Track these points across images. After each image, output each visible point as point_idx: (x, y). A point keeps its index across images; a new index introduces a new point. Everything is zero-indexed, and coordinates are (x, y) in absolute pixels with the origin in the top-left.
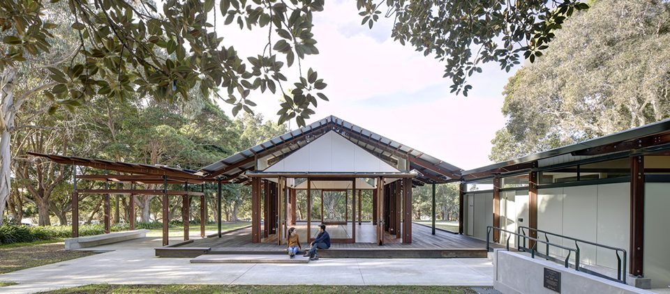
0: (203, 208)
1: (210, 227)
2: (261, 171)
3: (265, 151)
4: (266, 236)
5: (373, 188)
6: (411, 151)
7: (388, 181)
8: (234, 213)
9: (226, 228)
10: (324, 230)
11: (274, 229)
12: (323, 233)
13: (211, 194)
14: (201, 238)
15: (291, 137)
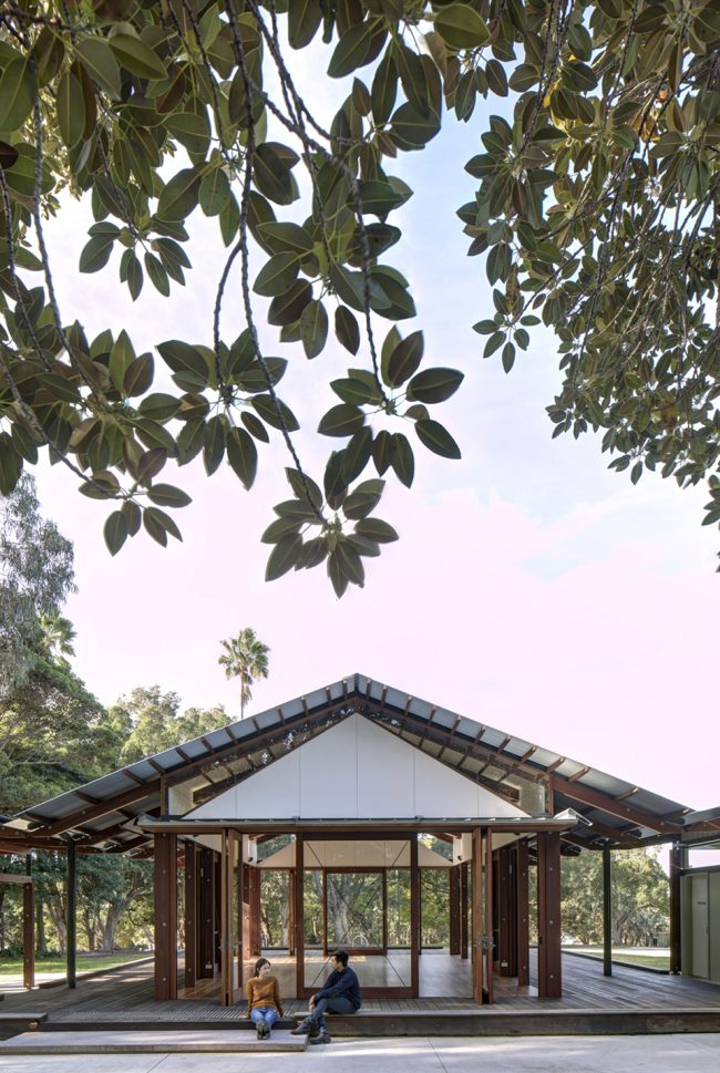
0: (29, 919)
1: (48, 964)
2: (178, 818)
3: (188, 766)
4: (189, 983)
5: (449, 864)
6: (559, 763)
7: (499, 840)
8: (108, 931)
9: (87, 967)
10: (345, 964)
11: (208, 967)
12: (343, 973)
13: (52, 884)
14: (25, 990)
15: (254, 730)
